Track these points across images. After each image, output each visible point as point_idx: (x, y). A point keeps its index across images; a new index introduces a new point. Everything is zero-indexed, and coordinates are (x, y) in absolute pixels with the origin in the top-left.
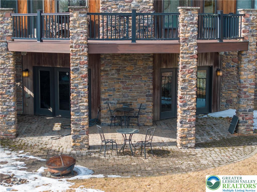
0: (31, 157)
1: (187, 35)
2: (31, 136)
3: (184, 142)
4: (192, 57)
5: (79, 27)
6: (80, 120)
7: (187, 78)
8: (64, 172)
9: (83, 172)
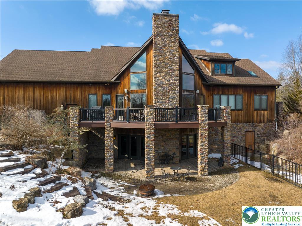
0: (126, 184)
1: (203, 119)
2: (121, 171)
3: (202, 173)
4: (206, 130)
5: (150, 115)
6: (150, 163)
7: (203, 140)
8: (150, 194)
9: (159, 193)
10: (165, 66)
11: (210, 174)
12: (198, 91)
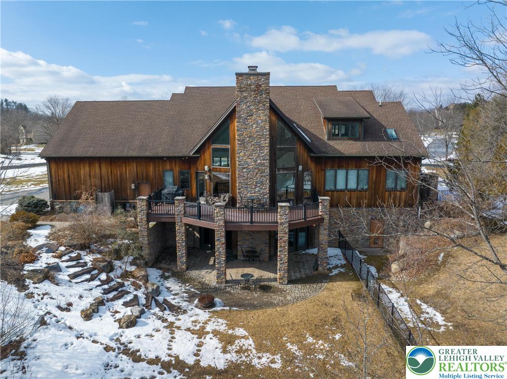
0: (193, 290)
3: (281, 281)
4: (286, 233)
5: (220, 216)
6: (221, 268)
7: (282, 245)
10: (251, 142)
11: (290, 282)
12: (300, 168)
